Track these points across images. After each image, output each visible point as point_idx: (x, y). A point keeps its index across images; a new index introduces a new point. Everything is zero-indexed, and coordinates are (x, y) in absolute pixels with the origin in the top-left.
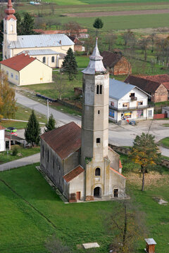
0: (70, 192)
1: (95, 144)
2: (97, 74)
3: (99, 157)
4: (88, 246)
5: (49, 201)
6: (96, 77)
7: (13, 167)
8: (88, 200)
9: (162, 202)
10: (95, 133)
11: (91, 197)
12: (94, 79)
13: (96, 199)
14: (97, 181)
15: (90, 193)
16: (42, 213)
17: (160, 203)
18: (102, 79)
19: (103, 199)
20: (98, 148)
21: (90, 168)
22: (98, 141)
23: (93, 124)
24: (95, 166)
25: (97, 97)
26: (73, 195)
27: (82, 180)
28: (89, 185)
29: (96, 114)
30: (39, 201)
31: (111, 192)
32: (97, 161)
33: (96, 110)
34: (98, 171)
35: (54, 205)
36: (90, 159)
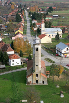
0: (28, 81)
1: (36, 67)
2: (36, 44)
3: (37, 71)
4: (23, 101)
5: (22, 83)
6: (36, 45)
7: (19, 71)
8: (34, 84)
9: (58, 86)
10: (36, 63)
11: (35, 83)
12: (35, 46)
13: (36, 84)
14: (37, 78)
15: (34, 82)
16: (17, 87)
17: (57, 87)
18: (38, 46)
19: (39, 84)
20: (37, 68)
21: (34, 74)
22: (37, 65)
23: (35, 60)
24: (36, 74)
25: (36, 52)
26: (29, 82)
27: (32, 78)
28: (34, 79)
29: (36, 57)
30: (19, 83)
31: (42, 82)
32: (37, 72)
33: (36, 56)
34: (37, 75)
35: (23, 85)
36: (34, 71)
